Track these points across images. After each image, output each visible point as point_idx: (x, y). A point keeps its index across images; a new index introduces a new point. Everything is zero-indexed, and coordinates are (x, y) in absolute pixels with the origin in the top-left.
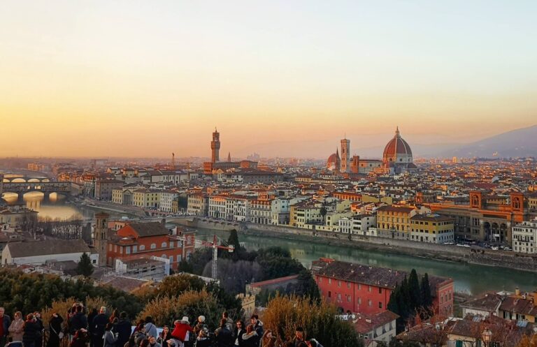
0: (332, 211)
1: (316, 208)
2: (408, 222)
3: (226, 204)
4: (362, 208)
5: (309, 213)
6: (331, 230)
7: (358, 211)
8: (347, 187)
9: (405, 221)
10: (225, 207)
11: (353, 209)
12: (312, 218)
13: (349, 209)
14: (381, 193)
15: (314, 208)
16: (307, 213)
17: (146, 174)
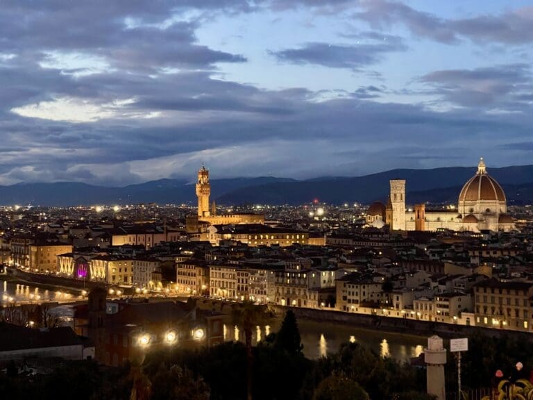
0: (399, 288)
1: (377, 284)
2: (525, 305)
3: (237, 277)
4: (448, 283)
5: (366, 290)
6: (401, 316)
7: (442, 287)
8: (414, 251)
9: (521, 303)
10: (236, 281)
11: (433, 284)
12: (370, 298)
13: (428, 285)
14: (473, 261)
15: (373, 283)
16: (363, 290)
17: (104, 233)
